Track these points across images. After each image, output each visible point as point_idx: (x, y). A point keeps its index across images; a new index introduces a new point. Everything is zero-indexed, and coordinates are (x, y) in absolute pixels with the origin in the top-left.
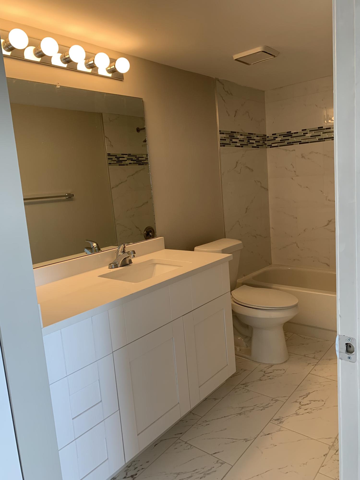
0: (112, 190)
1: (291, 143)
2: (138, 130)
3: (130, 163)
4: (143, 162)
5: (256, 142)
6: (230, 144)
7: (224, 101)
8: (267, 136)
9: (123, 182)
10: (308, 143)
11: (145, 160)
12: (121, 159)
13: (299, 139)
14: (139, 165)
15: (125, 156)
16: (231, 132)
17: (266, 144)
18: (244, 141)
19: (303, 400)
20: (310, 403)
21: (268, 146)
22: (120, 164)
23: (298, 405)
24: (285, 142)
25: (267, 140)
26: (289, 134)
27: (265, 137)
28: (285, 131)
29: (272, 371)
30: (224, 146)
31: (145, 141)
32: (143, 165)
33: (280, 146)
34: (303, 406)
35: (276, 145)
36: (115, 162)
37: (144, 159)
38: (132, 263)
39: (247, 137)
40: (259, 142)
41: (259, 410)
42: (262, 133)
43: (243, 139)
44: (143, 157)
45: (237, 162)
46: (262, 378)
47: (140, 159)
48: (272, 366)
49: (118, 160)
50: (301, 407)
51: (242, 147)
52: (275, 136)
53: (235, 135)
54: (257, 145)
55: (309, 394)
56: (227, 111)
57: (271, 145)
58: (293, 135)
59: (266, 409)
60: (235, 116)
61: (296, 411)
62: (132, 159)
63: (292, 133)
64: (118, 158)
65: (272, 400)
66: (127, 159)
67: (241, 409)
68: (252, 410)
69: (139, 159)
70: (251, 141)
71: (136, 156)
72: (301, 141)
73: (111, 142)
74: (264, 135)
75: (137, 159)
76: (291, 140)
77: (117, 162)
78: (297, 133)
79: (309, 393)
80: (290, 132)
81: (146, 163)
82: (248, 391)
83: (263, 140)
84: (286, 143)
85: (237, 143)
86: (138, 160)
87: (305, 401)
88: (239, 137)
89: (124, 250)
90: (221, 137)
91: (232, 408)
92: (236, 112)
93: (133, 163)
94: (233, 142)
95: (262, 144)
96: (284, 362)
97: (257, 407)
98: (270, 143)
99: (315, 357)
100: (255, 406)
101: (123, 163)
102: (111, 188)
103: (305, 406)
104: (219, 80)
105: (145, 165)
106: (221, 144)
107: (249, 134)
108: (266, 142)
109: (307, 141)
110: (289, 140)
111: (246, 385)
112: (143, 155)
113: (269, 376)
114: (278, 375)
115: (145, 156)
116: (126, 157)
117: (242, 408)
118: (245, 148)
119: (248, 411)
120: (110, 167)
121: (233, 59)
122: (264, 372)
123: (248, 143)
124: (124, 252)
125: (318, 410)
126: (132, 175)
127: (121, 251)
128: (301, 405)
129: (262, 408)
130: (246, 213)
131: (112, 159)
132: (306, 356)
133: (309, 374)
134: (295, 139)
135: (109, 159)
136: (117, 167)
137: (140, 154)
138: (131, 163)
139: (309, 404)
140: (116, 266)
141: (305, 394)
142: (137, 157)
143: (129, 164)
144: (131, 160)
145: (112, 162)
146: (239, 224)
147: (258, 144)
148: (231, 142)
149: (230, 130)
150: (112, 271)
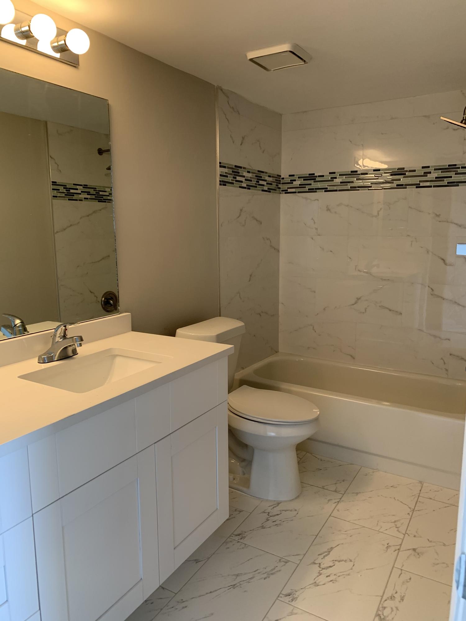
0: (56, 235)
1: (313, 189)
2: (100, 152)
3: (85, 198)
4: (104, 197)
5: (267, 184)
6: (233, 183)
7: (228, 120)
8: (282, 177)
9: (73, 225)
10: (336, 191)
11: (109, 196)
12: (72, 191)
13: (325, 185)
14: (99, 201)
15: (78, 187)
16: (236, 166)
17: (280, 188)
18: (252, 181)
19: (323, 559)
20: (334, 565)
21: (282, 191)
22: (71, 197)
23: (316, 568)
24: (305, 187)
25: (281, 182)
26: (312, 177)
27: (280, 178)
28: (306, 172)
29: (279, 513)
30: (225, 185)
31: (109, 169)
32: (105, 202)
33: (299, 192)
34: (324, 570)
35: (293, 190)
36: (63, 195)
37: (107, 194)
38: (78, 354)
39: (256, 176)
40: (271, 184)
41: (261, 578)
42: (276, 173)
43: (250, 177)
44: (105, 191)
45: (241, 210)
46: (265, 523)
47: (101, 193)
48: (279, 504)
49: (67, 193)
50: (321, 572)
51: (249, 189)
52: (292, 178)
53: (240, 170)
54: (268, 189)
55: (331, 550)
56: (231, 136)
57: (287, 190)
58: (318, 179)
59: (272, 576)
60: (241, 145)
61: (314, 579)
62: (90, 192)
63: (316, 176)
64: (68, 189)
65: (280, 560)
66: (82, 192)
67: (235, 578)
68: (251, 578)
69: (99, 193)
70: (261, 182)
71: (96, 188)
72: (327, 188)
73: (58, 166)
74: (278, 175)
75: (96, 193)
76: (314, 185)
77: (65, 195)
78: (323, 176)
79: (332, 548)
80: (314, 174)
81: (110, 200)
82: (245, 546)
83: (277, 183)
84: (307, 189)
85: (242, 183)
86: (97, 195)
87: (327, 562)
88: (245, 174)
89: (65, 334)
90: (221, 172)
91: (222, 576)
92: (243, 138)
93: (90, 199)
94: (236, 181)
95: (275, 187)
96: (296, 498)
97: (259, 573)
98: (285, 187)
99: (337, 490)
100: (255, 571)
101: (75, 197)
102: (55, 231)
103: (327, 570)
104: (222, 90)
105: (108, 202)
106: (220, 181)
107: (259, 171)
108: (280, 186)
109: (335, 188)
110: (311, 184)
111: (241, 535)
112: (106, 189)
113: (275, 521)
114: (287, 519)
115: (109, 190)
116: (80, 189)
117: (237, 575)
118: (252, 191)
119: (245, 582)
120: (56, 201)
121: (247, 58)
122: (267, 513)
123: (257, 184)
124: (64, 337)
125: (344, 576)
126: (88, 216)
127: (59, 336)
128: (321, 569)
129: (265, 575)
130: (249, 281)
131: (59, 190)
132: (325, 488)
133: (330, 517)
134: (319, 185)
135: (53, 189)
136: (66, 203)
137: (101, 187)
138: (87, 199)
139: (332, 566)
140: (51, 360)
141: (326, 550)
142: (97, 191)
143: (83, 199)
144: (88, 194)
145: (59, 195)
146: (240, 297)
147: (270, 187)
148: (234, 180)
149: (234, 163)
150: (43, 368)
